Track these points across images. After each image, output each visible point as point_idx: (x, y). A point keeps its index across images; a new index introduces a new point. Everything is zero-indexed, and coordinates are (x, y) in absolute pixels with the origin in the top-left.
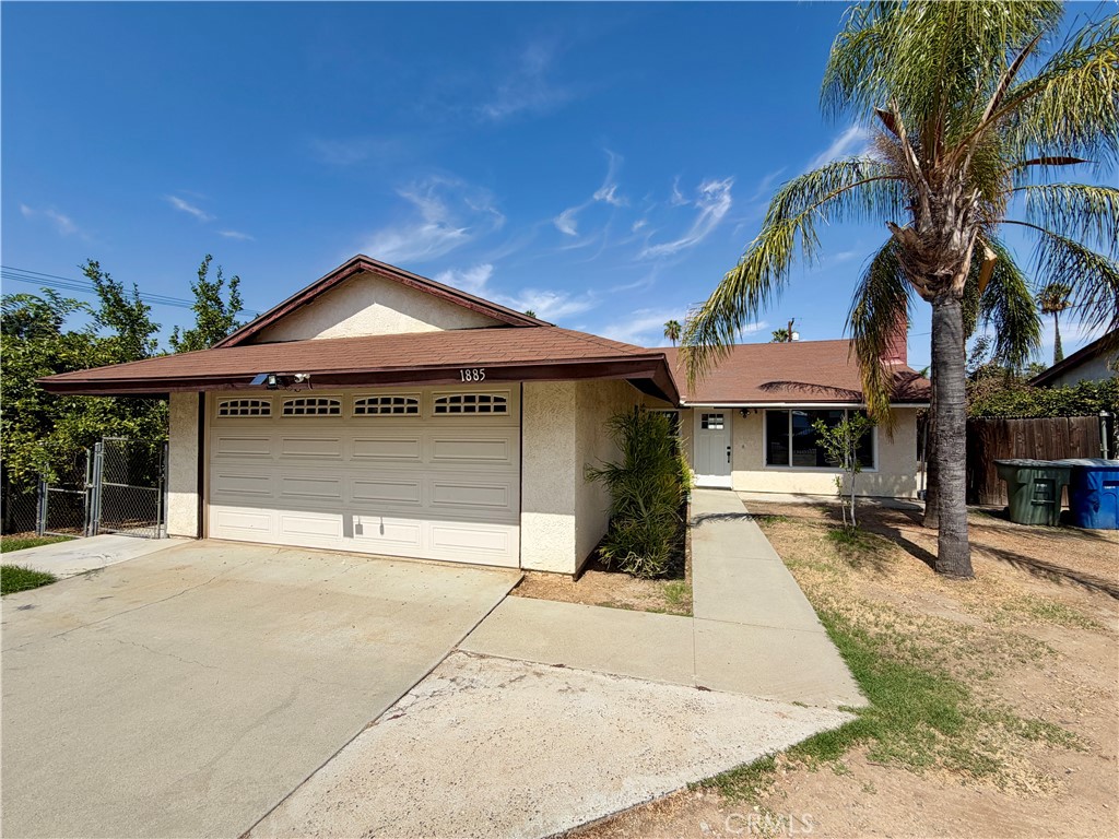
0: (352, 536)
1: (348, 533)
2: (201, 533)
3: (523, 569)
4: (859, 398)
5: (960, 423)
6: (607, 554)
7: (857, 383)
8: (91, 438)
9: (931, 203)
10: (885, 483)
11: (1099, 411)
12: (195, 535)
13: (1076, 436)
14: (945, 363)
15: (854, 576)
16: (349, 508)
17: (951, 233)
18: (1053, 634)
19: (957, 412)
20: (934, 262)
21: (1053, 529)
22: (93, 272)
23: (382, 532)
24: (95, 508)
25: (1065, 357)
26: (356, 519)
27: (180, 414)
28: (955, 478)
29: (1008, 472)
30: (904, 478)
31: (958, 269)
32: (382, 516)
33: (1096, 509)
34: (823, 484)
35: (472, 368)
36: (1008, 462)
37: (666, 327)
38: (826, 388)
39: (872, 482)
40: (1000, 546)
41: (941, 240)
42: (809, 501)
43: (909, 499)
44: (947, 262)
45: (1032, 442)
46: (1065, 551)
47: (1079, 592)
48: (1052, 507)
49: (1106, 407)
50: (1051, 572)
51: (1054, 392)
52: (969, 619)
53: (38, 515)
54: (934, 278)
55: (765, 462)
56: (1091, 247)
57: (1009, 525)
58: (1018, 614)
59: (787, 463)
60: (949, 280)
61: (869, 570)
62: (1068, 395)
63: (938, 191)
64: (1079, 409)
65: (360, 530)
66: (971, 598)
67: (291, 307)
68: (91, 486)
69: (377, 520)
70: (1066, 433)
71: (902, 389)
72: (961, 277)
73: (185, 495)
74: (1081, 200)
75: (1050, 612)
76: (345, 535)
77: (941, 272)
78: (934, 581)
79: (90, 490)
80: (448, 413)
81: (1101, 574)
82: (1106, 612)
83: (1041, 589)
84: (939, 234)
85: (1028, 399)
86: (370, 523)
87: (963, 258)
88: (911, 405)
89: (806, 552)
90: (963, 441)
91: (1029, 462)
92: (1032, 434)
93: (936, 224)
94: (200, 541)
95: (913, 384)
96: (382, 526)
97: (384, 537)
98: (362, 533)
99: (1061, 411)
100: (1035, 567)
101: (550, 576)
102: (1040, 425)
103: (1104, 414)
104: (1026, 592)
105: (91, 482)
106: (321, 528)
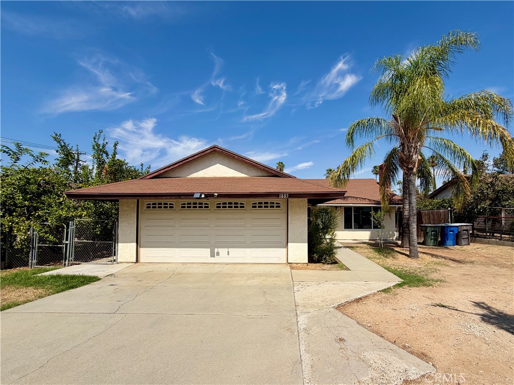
0: (214, 257)
1: (212, 255)
2: (137, 261)
3: (289, 263)
4: (379, 203)
5: (415, 212)
6: (316, 256)
7: (378, 197)
8: (67, 220)
9: (407, 145)
10: (384, 235)
11: (448, 208)
12: (135, 261)
13: (442, 217)
14: (411, 194)
15: (388, 260)
16: (213, 246)
17: (413, 155)
18: (439, 268)
19: (414, 208)
20: (408, 163)
21: (436, 247)
22: (57, 139)
23: (228, 254)
24: (70, 252)
25: (437, 189)
26: (216, 250)
27: (125, 208)
28: (414, 228)
29: (424, 228)
30: (391, 232)
31: (414, 166)
32: (228, 247)
33: (448, 240)
34: (364, 235)
35: (284, 193)
36: (423, 225)
37: (277, 165)
38: (365, 199)
39: (380, 234)
40: (423, 251)
41: (410, 157)
42: (359, 242)
43: (393, 240)
44: (412, 163)
45: (430, 219)
46: (440, 252)
47: (444, 260)
48: (436, 240)
49: (450, 207)
50: (437, 256)
51: (435, 201)
52: (420, 266)
53: (30, 258)
54: (408, 168)
55: (344, 227)
56: (446, 158)
57: (424, 246)
58: (431, 264)
59: (351, 228)
60: (412, 169)
61: (391, 258)
62: (439, 202)
63: (409, 142)
64: (442, 207)
65: (218, 254)
66: (419, 262)
67: (181, 163)
68: (67, 242)
69: (226, 250)
70: (439, 215)
71: (391, 199)
72: (415, 168)
73: (128, 244)
74: (443, 142)
75: (438, 264)
76: (211, 257)
77: (410, 166)
78: (409, 259)
79: (67, 244)
80: (263, 208)
81: (449, 256)
82: (450, 263)
83: (434, 259)
84: (410, 155)
85: (427, 204)
86: (223, 251)
87: (416, 163)
88: (394, 206)
89: (371, 255)
90: (416, 217)
91: (429, 225)
92: (430, 216)
93: (409, 152)
94: (136, 264)
95: (394, 198)
96: (228, 252)
97: (229, 256)
98: (219, 255)
99: (437, 208)
100: (432, 255)
101: (299, 264)
102: (432, 213)
103: (449, 209)
104: (432, 260)
105: (67, 240)
106: (200, 255)
